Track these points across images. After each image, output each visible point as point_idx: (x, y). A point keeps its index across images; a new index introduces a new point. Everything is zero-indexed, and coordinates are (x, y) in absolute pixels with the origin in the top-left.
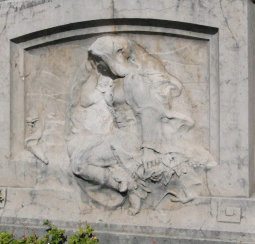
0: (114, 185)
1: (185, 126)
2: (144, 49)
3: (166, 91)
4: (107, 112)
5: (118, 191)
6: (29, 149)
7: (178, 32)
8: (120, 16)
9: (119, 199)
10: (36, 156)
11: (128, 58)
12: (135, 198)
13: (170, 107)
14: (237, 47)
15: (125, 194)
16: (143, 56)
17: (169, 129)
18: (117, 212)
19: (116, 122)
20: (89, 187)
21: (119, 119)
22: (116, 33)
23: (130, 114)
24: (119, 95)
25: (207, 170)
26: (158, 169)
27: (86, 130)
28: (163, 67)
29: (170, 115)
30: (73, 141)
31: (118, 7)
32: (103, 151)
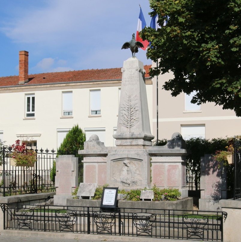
0: (128, 183)
1: (138, 174)
2: (132, 162)
3: (136, 169)
4: (126, 172)
5: (128, 184)
6: (113, 178)
7: (137, 160)
8: (128, 157)
9: (128, 185)
10: (115, 179)
11: (130, 164)
12: (130, 185)
13: (136, 171)
14: (146, 163)
15: (129, 184)
16: (132, 163)
17: (136, 175)
18: (128, 187)
19: (128, 174)
20: (124, 183)
21: (128, 173)
22: (128, 160)
23: (130, 172)
24: (128, 169)
25: (141, 181)
26: (134, 180)
27: (123, 175)
28: (135, 165)
29: (136, 172)
30: (121, 177)
31: (128, 156)
32: (126, 178)
